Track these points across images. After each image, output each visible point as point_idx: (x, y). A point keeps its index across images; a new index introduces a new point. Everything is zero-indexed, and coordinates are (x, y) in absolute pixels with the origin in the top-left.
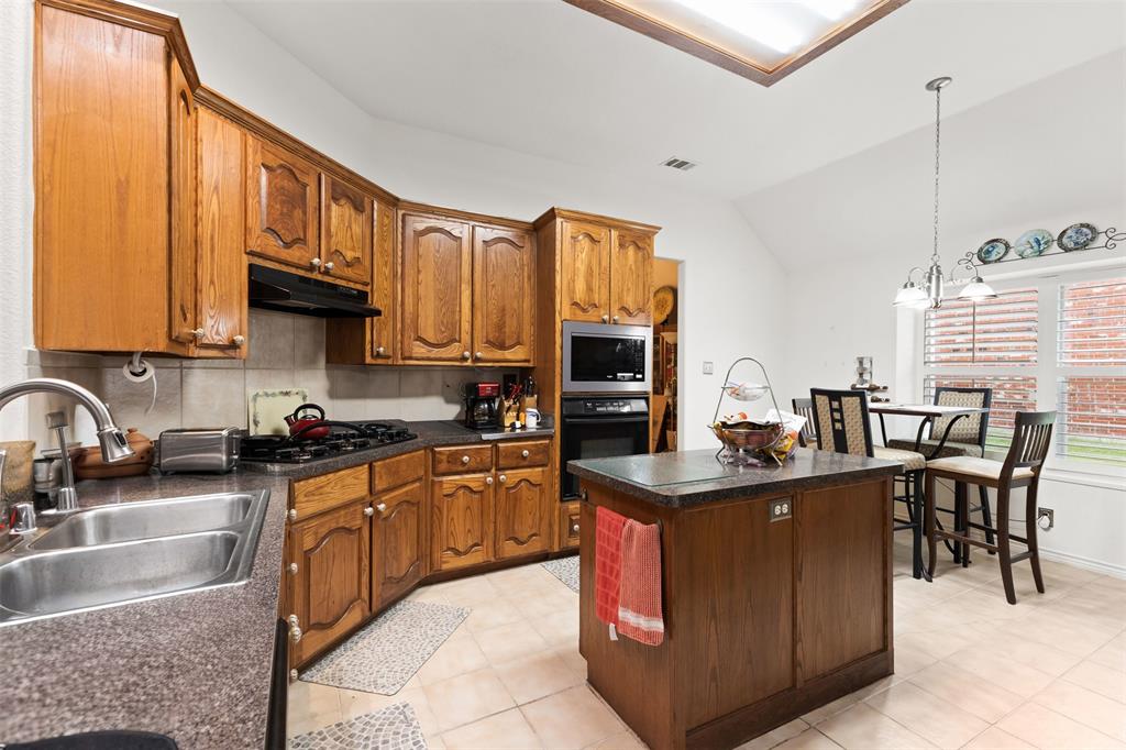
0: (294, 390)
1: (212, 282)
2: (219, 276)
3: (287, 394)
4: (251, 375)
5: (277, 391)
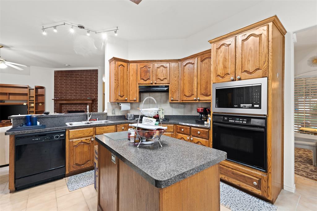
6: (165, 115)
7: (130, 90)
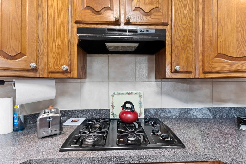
0: (135, 92)
1: (54, 40)
2: (58, 37)
3: (130, 94)
4: (112, 85)
5: (125, 92)
6: (145, 109)
7: (51, 40)
